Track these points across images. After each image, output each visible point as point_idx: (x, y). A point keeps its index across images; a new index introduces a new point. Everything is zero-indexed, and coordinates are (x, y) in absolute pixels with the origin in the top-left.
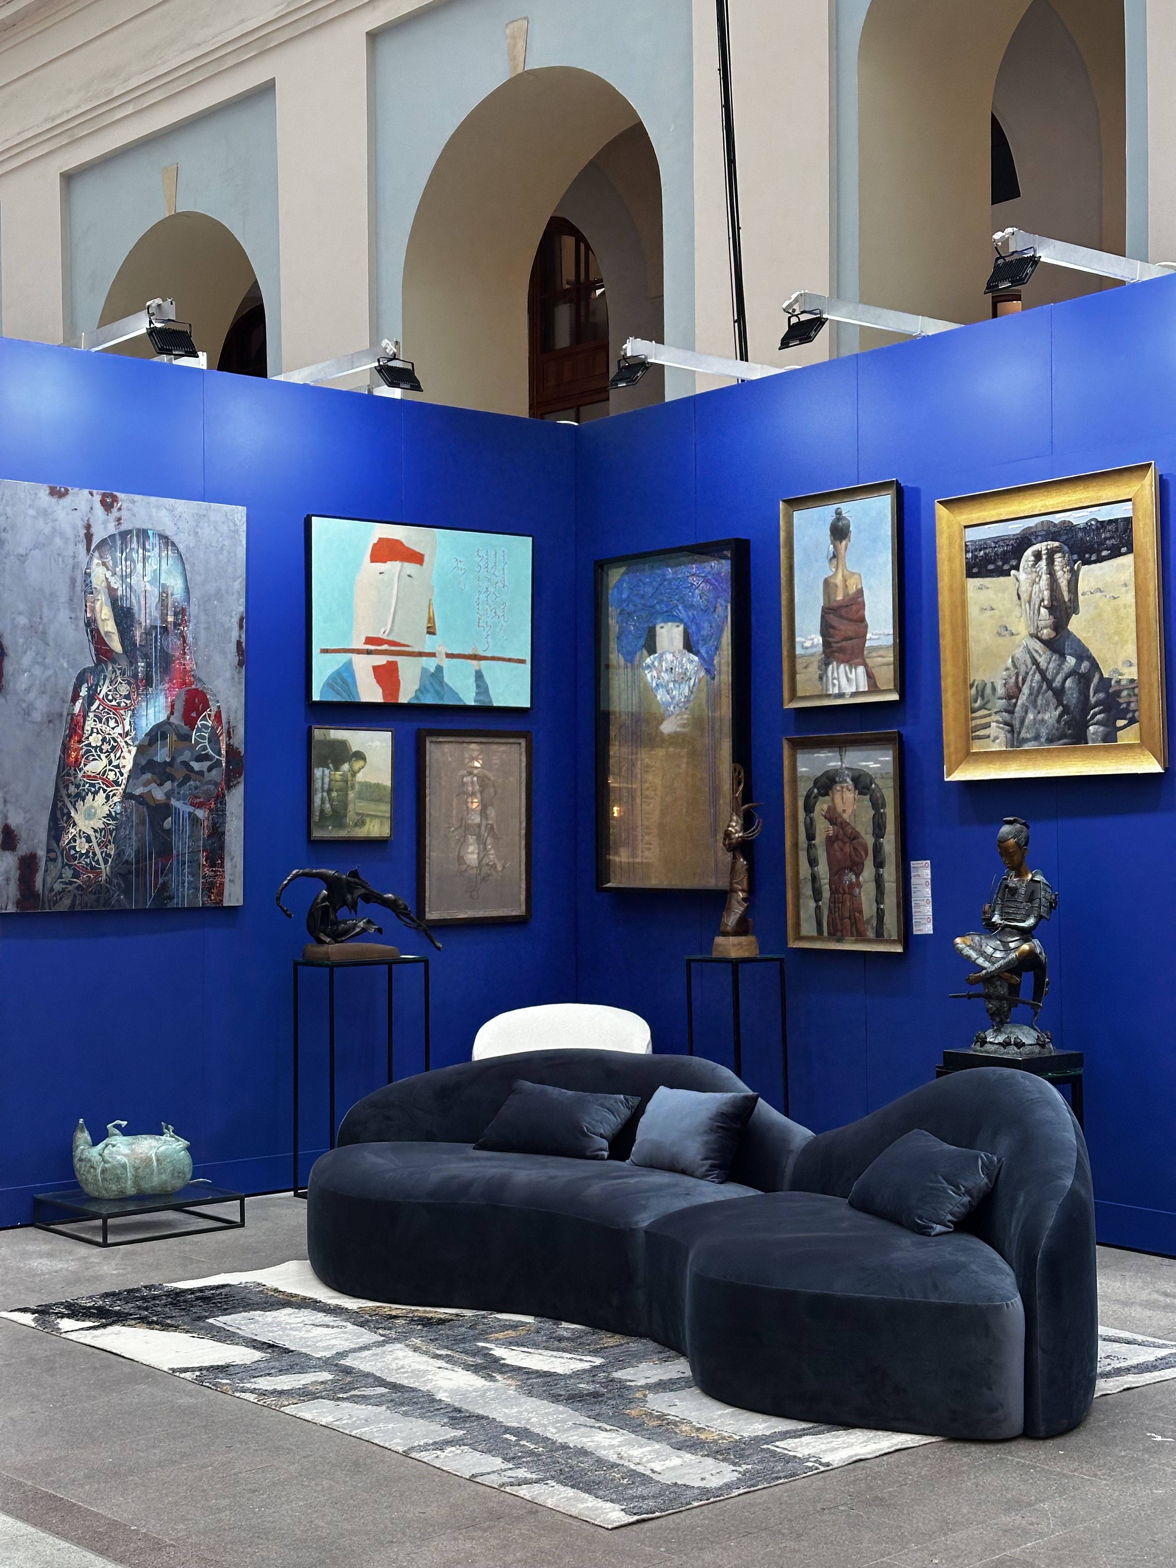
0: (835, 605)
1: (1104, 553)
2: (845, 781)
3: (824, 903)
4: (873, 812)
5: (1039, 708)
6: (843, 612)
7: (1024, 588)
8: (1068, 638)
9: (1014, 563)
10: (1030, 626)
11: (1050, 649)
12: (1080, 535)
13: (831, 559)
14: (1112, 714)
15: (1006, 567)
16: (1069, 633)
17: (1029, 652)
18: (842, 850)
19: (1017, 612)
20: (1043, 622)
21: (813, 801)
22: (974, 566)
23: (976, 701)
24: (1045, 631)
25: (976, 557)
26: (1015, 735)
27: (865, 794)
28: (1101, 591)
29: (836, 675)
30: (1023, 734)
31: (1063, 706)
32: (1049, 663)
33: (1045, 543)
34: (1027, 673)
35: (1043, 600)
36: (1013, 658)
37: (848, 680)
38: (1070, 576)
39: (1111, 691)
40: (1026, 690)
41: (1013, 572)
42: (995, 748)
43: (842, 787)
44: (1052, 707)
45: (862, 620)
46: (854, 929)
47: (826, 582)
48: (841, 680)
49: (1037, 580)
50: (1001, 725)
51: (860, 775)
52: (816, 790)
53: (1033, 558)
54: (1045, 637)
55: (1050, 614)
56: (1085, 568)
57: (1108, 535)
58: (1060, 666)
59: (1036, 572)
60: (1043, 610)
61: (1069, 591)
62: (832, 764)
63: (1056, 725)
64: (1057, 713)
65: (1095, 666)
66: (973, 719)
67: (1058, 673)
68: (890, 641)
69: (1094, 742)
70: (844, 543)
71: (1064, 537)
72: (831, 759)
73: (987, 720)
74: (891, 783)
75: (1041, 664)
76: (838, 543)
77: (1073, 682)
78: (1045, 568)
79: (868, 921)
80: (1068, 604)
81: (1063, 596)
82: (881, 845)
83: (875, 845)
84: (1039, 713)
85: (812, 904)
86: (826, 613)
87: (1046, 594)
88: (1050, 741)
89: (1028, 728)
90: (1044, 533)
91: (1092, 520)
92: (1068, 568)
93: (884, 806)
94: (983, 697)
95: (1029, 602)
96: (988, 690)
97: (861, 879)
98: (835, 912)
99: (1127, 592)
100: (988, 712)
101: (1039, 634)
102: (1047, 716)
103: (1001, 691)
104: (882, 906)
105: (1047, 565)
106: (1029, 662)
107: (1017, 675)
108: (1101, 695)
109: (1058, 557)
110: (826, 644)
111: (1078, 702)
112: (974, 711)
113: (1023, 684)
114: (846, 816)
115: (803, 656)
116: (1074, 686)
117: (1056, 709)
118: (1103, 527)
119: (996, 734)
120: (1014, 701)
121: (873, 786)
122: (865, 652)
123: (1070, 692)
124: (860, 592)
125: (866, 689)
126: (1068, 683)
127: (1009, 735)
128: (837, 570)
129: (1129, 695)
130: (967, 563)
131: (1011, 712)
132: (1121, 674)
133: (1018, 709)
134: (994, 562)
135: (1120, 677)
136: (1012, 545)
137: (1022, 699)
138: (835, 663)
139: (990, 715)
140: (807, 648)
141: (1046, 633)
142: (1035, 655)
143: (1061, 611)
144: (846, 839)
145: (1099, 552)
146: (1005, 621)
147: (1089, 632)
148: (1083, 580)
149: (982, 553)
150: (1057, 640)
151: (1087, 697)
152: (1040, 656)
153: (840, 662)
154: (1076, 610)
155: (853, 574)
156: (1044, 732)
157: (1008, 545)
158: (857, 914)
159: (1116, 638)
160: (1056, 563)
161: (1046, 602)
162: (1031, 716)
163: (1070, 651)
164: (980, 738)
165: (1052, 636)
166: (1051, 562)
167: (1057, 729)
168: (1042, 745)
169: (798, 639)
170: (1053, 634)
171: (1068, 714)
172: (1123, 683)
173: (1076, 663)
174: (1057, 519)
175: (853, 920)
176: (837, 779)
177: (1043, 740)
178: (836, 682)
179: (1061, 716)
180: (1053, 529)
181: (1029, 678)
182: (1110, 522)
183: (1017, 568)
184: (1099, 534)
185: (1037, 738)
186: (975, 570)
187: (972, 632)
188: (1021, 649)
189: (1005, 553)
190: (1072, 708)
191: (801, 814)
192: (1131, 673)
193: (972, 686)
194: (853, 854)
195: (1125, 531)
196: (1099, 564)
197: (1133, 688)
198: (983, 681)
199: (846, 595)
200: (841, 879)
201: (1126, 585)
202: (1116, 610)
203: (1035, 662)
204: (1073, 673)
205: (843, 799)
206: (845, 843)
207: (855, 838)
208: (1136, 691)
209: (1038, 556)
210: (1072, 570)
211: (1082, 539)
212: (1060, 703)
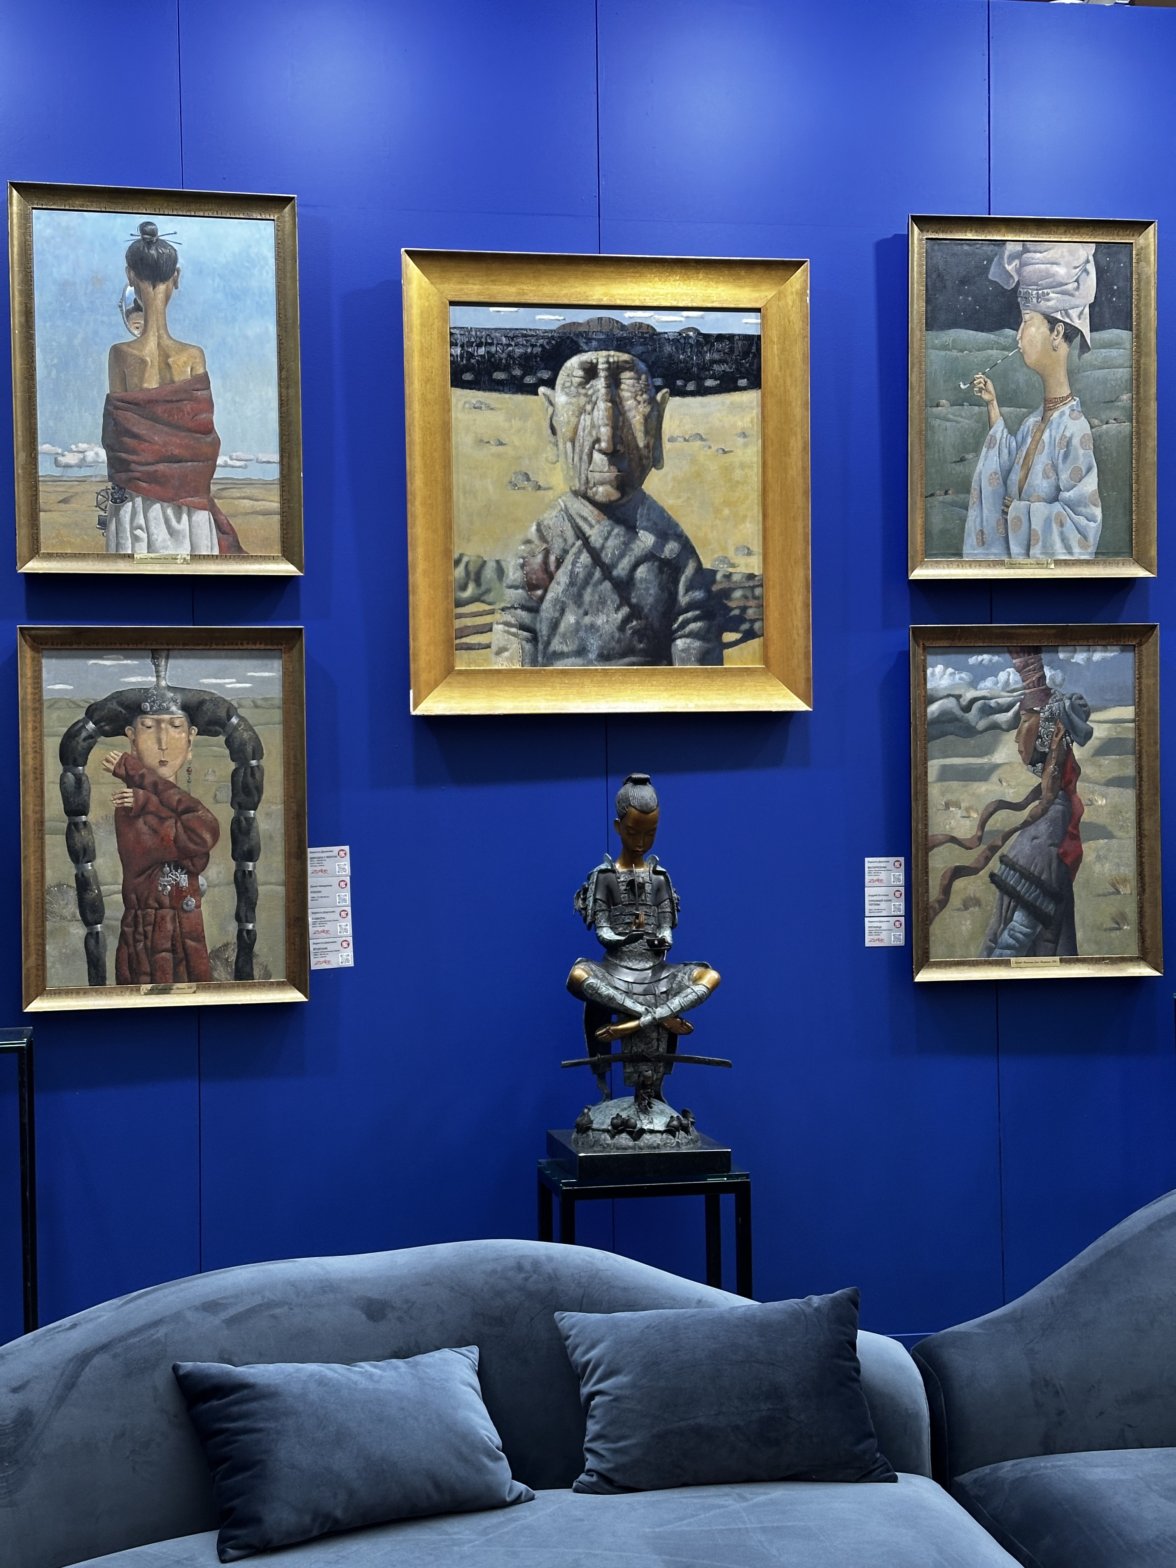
0: (141, 396)
1: (709, 383)
2: (167, 711)
3: (108, 927)
4: (233, 766)
5: (586, 607)
6: (159, 410)
7: (564, 418)
8: (643, 503)
9: (546, 375)
10: (572, 478)
11: (609, 518)
12: (668, 349)
13: (129, 313)
14: (715, 622)
15: (529, 380)
16: (644, 497)
17: (571, 519)
18: (155, 831)
19: (550, 452)
20: (597, 476)
21: (85, 744)
22: (468, 368)
23: (464, 588)
24: (601, 489)
25: (471, 355)
26: (541, 647)
27: (216, 734)
28: (702, 439)
29: (141, 521)
30: (556, 645)
31: (630, 605)
32: (606, 539)
33: (605, 353)
34: (566, 552)
35: (598, 441)
36: (539, 525)
37: (171, 532)
38: (648, 409)
39: (715, 588)
40: (562, 577)
41: (542, 390)
42: (500, 663)
43: (159, 722)
44: (611, 605)
45: (208, 429)
46: (182, 969)
47: (118, 354)
48: (153, 529)
49: (589, 407)
50: (514, 630)
51: (202, 703)
52: (91, 726)
53: (581, 373)
54: (599, 498)
55: (611, 463)
56: (674, 403)
57: (716, 356)
58: (626, 546)
59: (586, 395)
60: (597, 456)
61: (647, 433)
62: (133, 679)
63: (617, 635)
64: (620, 616)
65: (688, 549)
66: (459, 616)
67: (622, 555)
68: (273, 473)
69: (683, 662)
70: (162, 287)
71: (640, 349)
72: (131, 671)
73: (487, 619)
74: (277, 715)
75: (592, 539)
76: (147, 286)
77: (649, 571)
78: (603, 391)
79: (217, 953)
80: (645, 452)
81: (635, 438)
82: (250, 821)
83: (236, 822)
84: (586, 614)
85: (79, 931)
86: (117, 408)
87: (605, 432)
88: (605, 657)
89: (564, 636)
90: (602, 337)
91: (689, 329)
92: (645, 396)
93: (258, 753)
94: (478, 582)
95: (573, 441)
96: (489, 572)
97: (201, 879)
98: (136, 941)
99: (746, 445)
100: (488, 607)
101: (590, 493)
102: (600, 620)
103: (513, 574)
104: (250, 926)
105: (608, 386)
106: (570, 534)
107: (547, 553)
108: (698, 595)
109: (627, 379)
110: (116, 464)
111: (657, 601)
112: (459, 604)
113: (558, 567)
114: (167, 772)
115: (56, 480)
116: (651, 577)
117: (617, 609)
118: (707, 343)
119: (502, 643)
120: (539, 592)
121: (234, 720)
122: (213, 488)
123: (644, 586)
124: (204, 381)
125: (216, 552)
126: (641, 572)
127: (528, 647)
128: (144, 332)
129: (745, 597)
130: (452, 363)
131: (533, 609)
132: (733, 566)
133: (546, 605)
134: (506, 368)
135: (731, 570)
136: (542, 346)
137: (556, 590)
138: (139, 500)
139: (492, 612)
140: (68, 466)
141: (602, 492)
142: (581, 523)
143: (630, 460)
144: (165, 813)
145: (700, 380)
146: (525, 465)
147: (679, 497)
148: (671, 416)
149: (482, 351)
150: (624, 505)
151: (673, 596)
152: (591, 526)
153: (150, 499)
154: (657, 461)
155: (183, 347)
156: (594, 644)
157: (533, 346)
158: (189, 942)
159: (726, 511)
160: (623, 386)
161: (603, 445)
162: (570, 618)
163: (645, 524)
164: (469, 647)
165: (613, 498)
166: (614, 382)
167: (619, 641)
168: (590, 663)
169: (43, 447)
170: (615, 495)
171: (638, 618)
172: (735, 578)
173: (656, 543)
174: (628, 317)
175: (181, 955)
176: (147, 706)
177: (592, 656)
178: (143, 535)
179: (626, 621)
180: (619, 333)
181: (569, 558)
182: (720, 337)
183: (551, 383)
184: (700, 353)
185: (581, 652)
186: (468, 377)
187: (459, 478)
188: (554, 513)
189: (526, 357)
190: (646, 610)
191: (53, 768)
192: (753, 565)
193: (457, 562)
194: (183, 836)
195: (746, 354)
196: (699, 399)
197: (753, 588)
198: (479, 557)
199: (166, 379)
200: (152, 881)
201: (744, 435)
202: (727, 470)
203: (580, 535)
204: (649, 557)
205: (159, 741)
206: (162, 820)
207: (188, 810)
208: (758, 591)
209: (590, 372)
210: (652, 401)
211: (670, 356)
212: (625, 600)
